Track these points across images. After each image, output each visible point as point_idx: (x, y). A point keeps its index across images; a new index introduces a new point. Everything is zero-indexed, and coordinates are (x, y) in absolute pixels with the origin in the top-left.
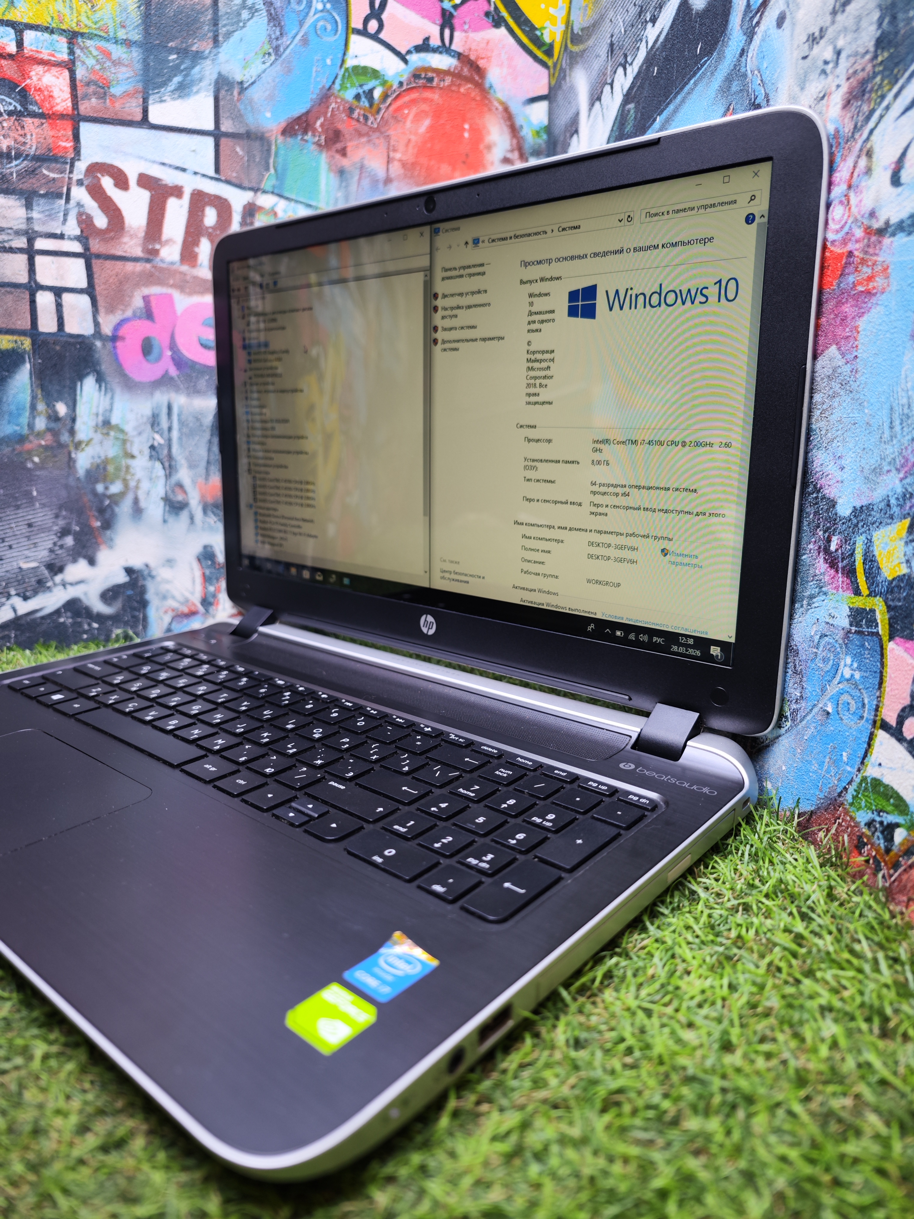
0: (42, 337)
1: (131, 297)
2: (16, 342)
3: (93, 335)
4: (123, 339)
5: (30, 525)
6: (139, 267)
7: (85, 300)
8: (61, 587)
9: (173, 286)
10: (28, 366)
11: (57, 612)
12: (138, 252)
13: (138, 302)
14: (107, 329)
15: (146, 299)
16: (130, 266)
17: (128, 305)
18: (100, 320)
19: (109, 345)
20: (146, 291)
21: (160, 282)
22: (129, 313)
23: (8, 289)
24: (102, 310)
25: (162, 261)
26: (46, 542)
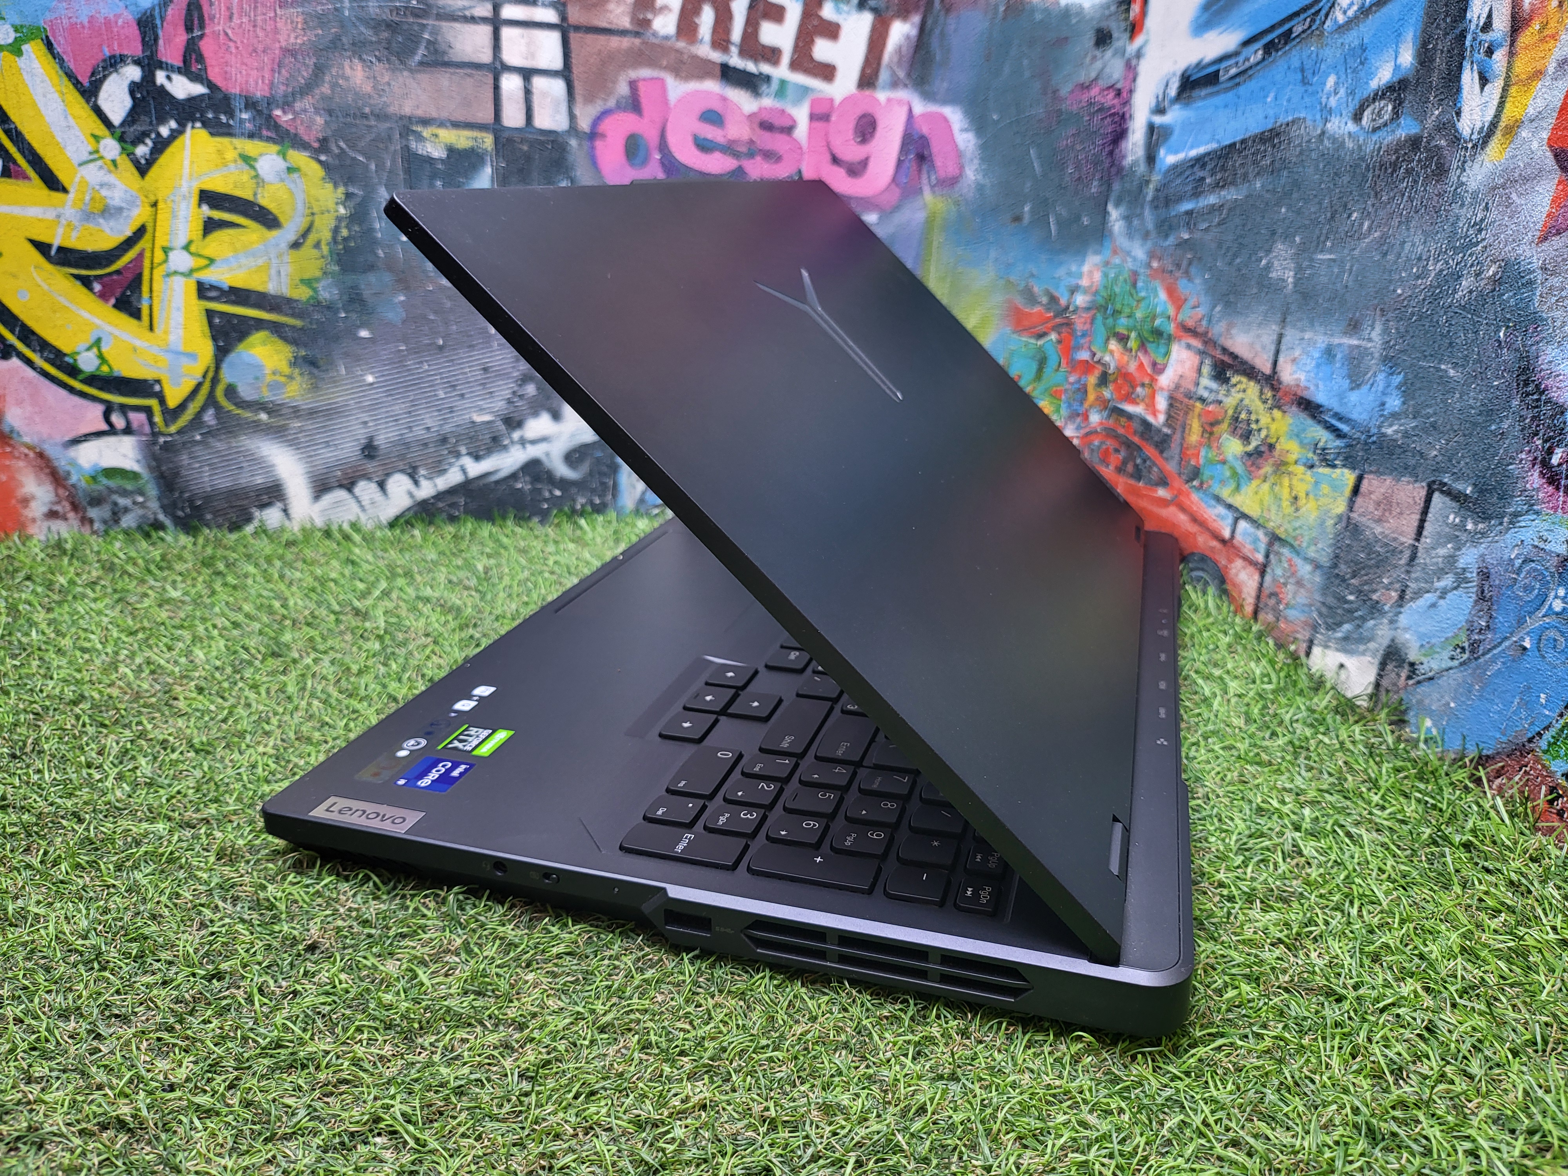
0: (506, 134)
1: (615, 82)
2: (476, 139)
3: (568, 132)
4: (603, 136)
5: (485, 370)
6: (626, 42)
7: (558, 86)
8: (518, 447)
9: (666, 68)
10: (488, 170)
11: (514, 476)
12: (625, 22)
13: (623, 89)
14: (584, 124)
15: (633, 85)
16: (615, 42)
17: (610, 93)
18: (577, 112)
19: (586, 144)
20: (633, 74)
21: (652, 63)
22: (611, 103)
23: (469, 71)
24: (579, 98)
25: (655, 34)
26: (504, 390)
